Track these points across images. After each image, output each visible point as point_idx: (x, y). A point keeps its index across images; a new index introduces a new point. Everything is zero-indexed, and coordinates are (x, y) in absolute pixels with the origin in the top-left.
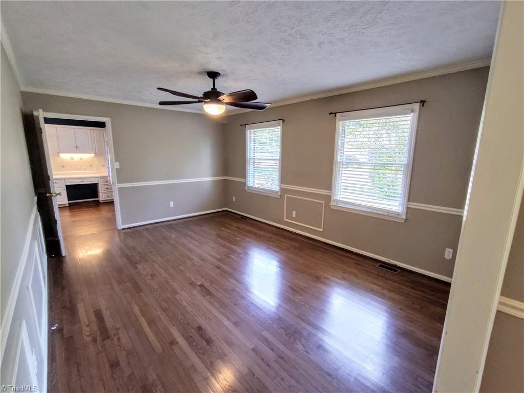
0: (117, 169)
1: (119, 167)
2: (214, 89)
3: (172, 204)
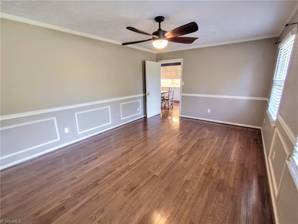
0: (182, 86)
1: (183, 85)
2: (160, 29)
3: (209, 111)
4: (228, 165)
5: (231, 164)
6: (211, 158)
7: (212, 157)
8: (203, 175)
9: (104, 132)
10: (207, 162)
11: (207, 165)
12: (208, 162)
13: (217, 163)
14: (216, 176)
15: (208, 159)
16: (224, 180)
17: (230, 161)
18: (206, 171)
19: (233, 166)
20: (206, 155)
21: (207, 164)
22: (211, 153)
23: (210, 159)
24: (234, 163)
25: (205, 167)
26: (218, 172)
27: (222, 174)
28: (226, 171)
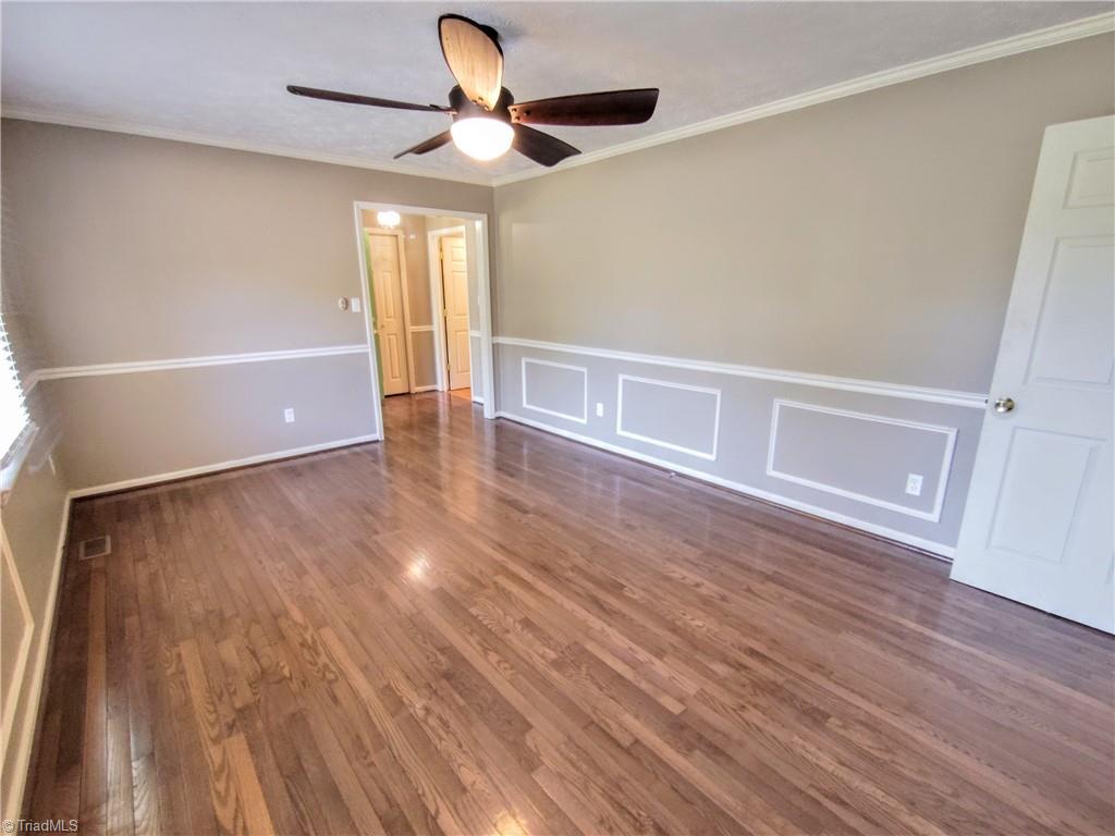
4: (238, 705)
5: (229, 720)
6: (330, 676)
7: (330, 682)
8: (284, 606)
9: (679, 475)
10: (320, 648)
11: (308, 637)
12: (318, 654)
13: (285, 677)
14: (247, 634)
15: (332, 660)
16: (217, 642)
17: (242, 736)
18: (290, 622)
19: (212, 718)
20: (364, 669)
21: (314, 642)
22: (355, 694)
23: (326, 666)
24: (216, 741)
25: (306, 628)
26: (250, 646)
27: (234, 652)
28: (227, 676)
